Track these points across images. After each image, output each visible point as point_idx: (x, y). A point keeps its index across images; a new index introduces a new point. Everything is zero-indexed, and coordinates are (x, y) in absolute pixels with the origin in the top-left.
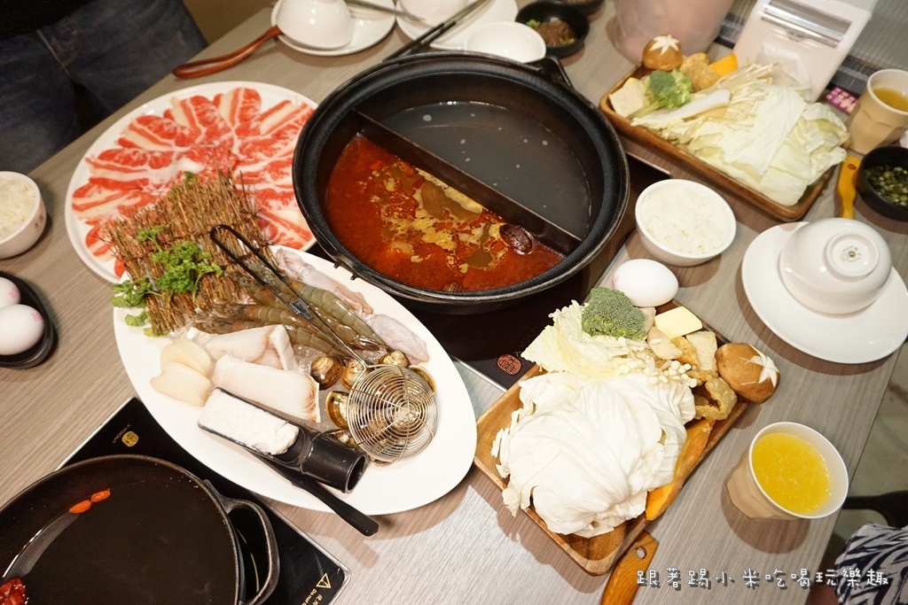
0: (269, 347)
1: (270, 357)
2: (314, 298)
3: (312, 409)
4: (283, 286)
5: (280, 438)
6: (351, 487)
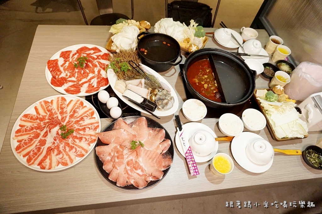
0: (141, 83)
1: (140, 85)
2: (150, 76)
3: (148, 96)
4: (143, 73)
5: (140, 100)
6: (154, 111)
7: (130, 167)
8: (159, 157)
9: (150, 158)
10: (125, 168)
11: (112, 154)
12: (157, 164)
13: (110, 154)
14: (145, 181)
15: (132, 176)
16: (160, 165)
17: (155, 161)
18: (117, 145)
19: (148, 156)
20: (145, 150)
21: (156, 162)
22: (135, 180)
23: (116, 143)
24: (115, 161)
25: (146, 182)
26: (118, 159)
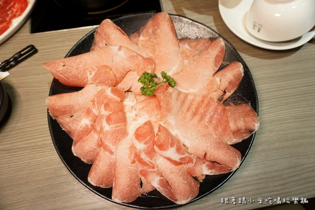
7: (145, 143)
8: (216, 109)
9: (195, 114)
10: (132, 147)
11: (95, 111)
12: (216, 129)
13: (89, 112)
14: (190, 178)
15: (153, 168)
16: (225, 130)
17: (207, 119)
18: (104, 87)
19: (188, 110)
20: (179, 93)
21: (210, 121)
22: (162, 176)
23: (102, 83)
24: (102, 129)
25: (192, 180)
26: (109, 125)
